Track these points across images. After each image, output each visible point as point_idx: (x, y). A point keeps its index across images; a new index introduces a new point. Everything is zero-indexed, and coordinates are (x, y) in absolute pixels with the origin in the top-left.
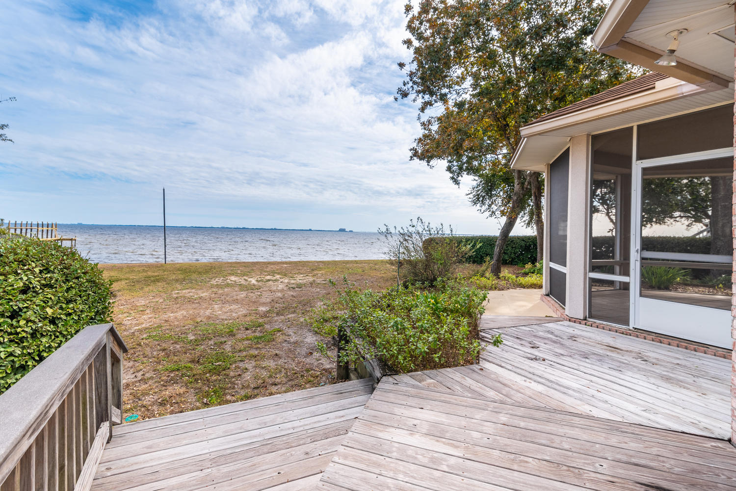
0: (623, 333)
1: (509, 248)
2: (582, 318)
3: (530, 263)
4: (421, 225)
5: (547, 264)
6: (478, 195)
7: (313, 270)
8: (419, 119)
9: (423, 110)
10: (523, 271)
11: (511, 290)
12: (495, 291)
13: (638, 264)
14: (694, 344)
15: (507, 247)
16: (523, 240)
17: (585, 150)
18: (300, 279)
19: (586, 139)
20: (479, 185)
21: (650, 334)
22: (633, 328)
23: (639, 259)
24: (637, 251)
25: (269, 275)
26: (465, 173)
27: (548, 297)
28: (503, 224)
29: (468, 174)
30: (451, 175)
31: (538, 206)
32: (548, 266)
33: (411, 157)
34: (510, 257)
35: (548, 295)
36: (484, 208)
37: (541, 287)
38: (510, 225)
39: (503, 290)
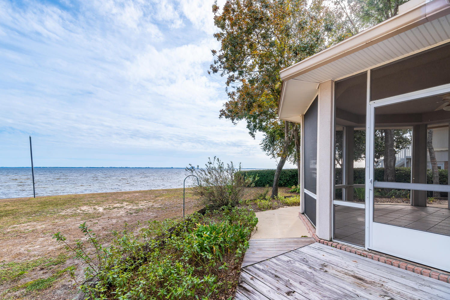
0: (360, 255)
1: (283, 176)
2: (329, 240)
3: (294, 185)
4: (218, 162)
5: (303, 190)
6: (266, 145)
7: (156, 197)
8: (227, 90)
9: (228, 83)
10: (290, 191)
11: (281, 208)
12: (270, 211)
13: (372, 193)
14: (418, 265)
15: (282, 176)
16: (291, 172)
17: (330, 95)
18: (142, 205)
19: (331, 84)
20: (267, 139)
21: (382, 255)
22: (368, 249)
23: (372, 189)
24: (371, 181)
25: (119, 203)
26: (258, 130)
27: (303, 215)
28: (279, 161)
29: (260, 131)
30: (250, 131)
31: (298, 151)
32: (303, 192)
33: (220, 116)
34: (284, 182)
35: (303, 214)
36: (269, 152)
37: (299, 204)
38: (282, 163)
39: (275, 209)
